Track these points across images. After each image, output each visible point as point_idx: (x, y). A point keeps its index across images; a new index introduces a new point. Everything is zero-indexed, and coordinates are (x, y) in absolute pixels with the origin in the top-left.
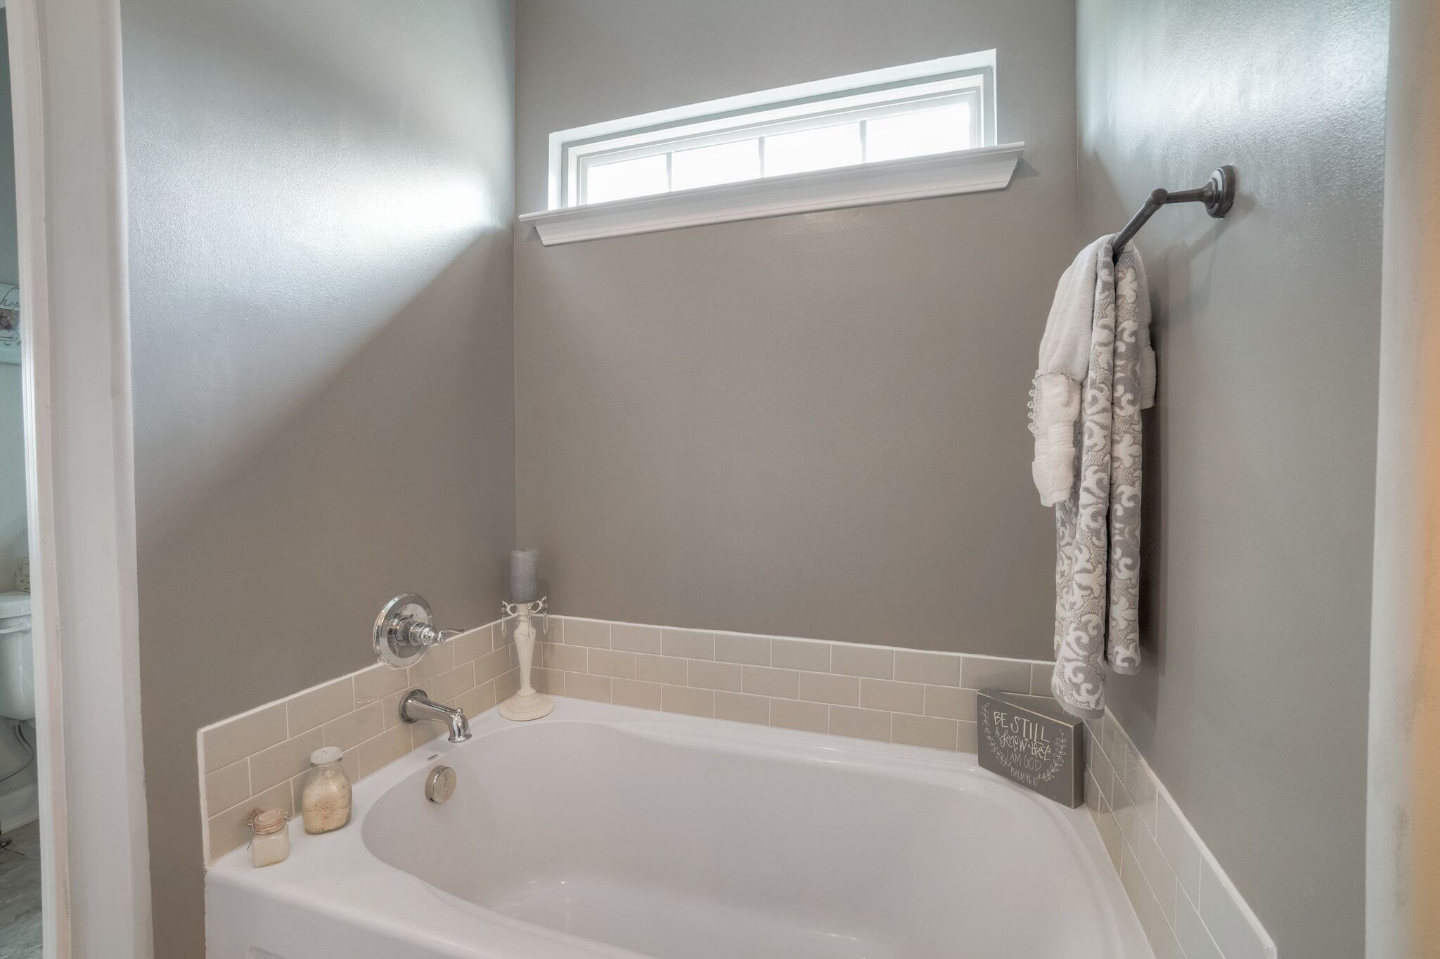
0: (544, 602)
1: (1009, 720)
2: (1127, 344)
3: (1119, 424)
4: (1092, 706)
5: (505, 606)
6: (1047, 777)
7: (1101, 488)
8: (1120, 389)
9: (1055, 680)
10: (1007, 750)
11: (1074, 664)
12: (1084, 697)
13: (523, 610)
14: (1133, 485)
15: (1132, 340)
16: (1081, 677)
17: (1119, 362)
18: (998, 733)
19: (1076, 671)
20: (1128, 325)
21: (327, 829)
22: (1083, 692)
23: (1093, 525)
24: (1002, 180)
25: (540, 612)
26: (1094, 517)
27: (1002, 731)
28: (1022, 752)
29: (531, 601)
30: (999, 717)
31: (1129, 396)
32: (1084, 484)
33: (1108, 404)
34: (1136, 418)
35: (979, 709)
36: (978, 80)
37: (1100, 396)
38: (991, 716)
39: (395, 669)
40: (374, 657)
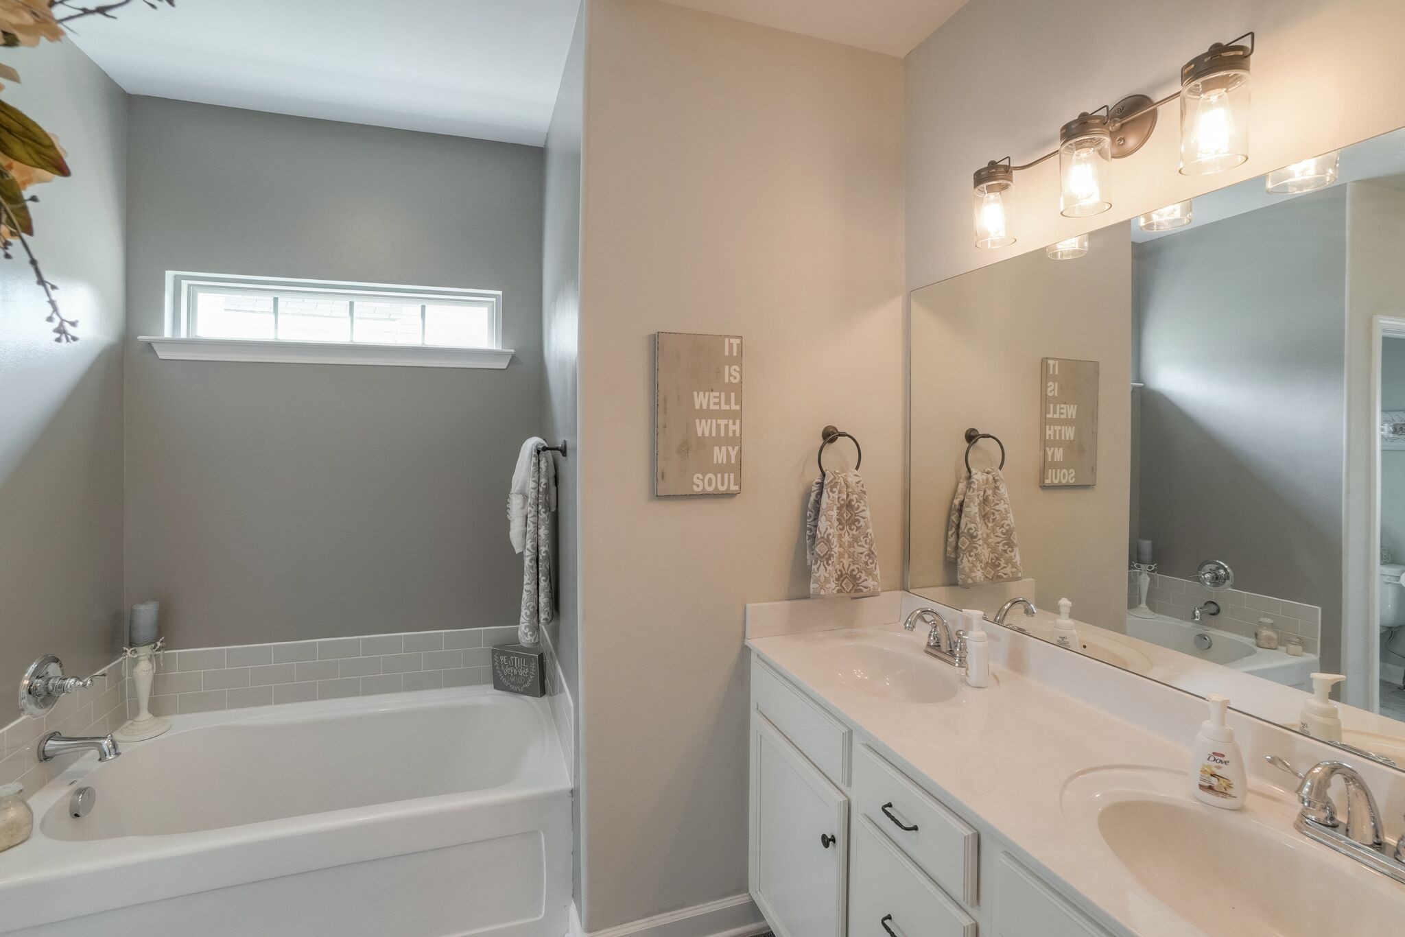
0: (162, 642)
1: (508, 659)
2: (543, 488)
3: (540, 522)
4: (533, 641)
5: (126, 651)
6: (527, 685)
7: (534, 550)
8: (540, 507)
9: (519, 633)
10: (508, 677)
11: (525, 624)
12: (529, 638)
13: (145, 651)
14: (545, 547)
15: (545, 487)
16: (528, 629)
17: (540, 496)
18: (503, 668)
19: (526, 627)
20: (543, 481)
21: (12, 845)
22: (529, 636)
23: (530, 564)
24: (504, 365)
25: (159, 650)
26: (531, 561)
27: (505, 666)
28: (516, 676)
29: (152, 643)
30: (503, 659)
31: (544, 510)
32: (527, 547)
33: (536, 513)
34: (546, 518)
35: (493, 657)
36: (494, 300)
37: (532, 510)
38: (499, 659)
39: (35, 719)
40: (19, 712)
